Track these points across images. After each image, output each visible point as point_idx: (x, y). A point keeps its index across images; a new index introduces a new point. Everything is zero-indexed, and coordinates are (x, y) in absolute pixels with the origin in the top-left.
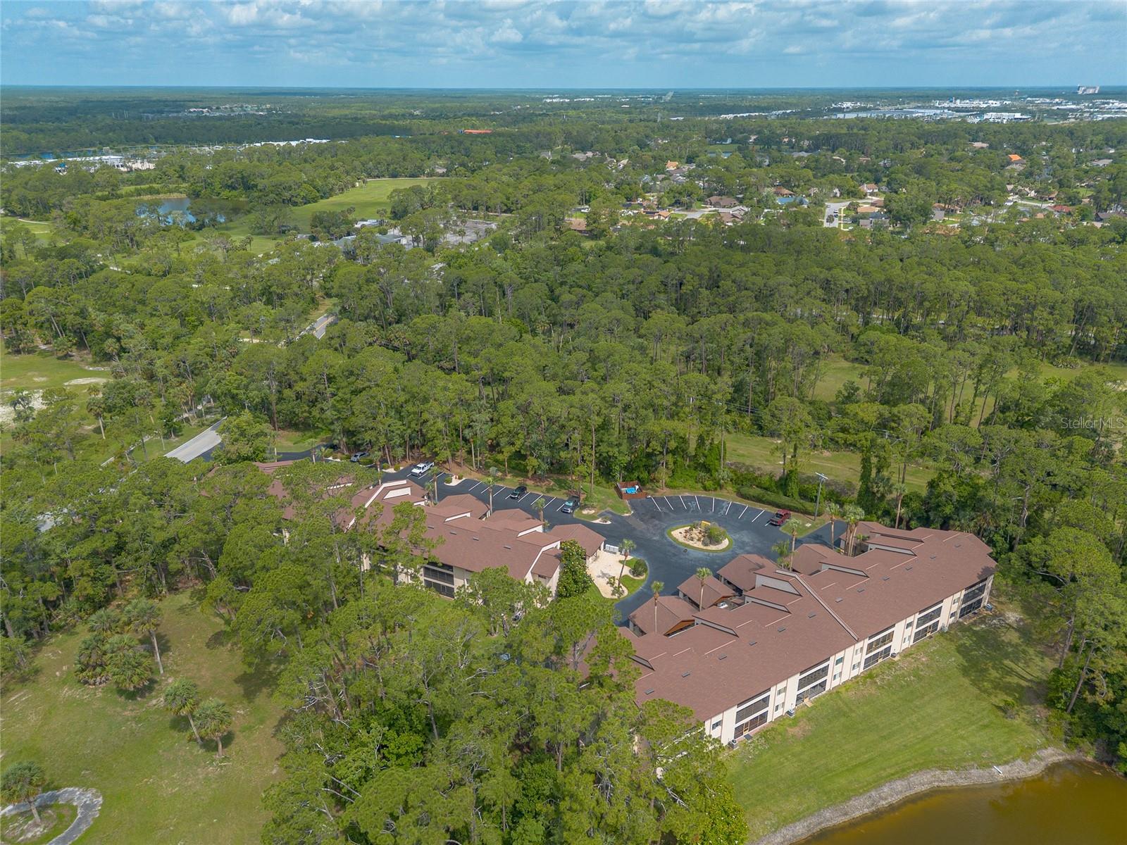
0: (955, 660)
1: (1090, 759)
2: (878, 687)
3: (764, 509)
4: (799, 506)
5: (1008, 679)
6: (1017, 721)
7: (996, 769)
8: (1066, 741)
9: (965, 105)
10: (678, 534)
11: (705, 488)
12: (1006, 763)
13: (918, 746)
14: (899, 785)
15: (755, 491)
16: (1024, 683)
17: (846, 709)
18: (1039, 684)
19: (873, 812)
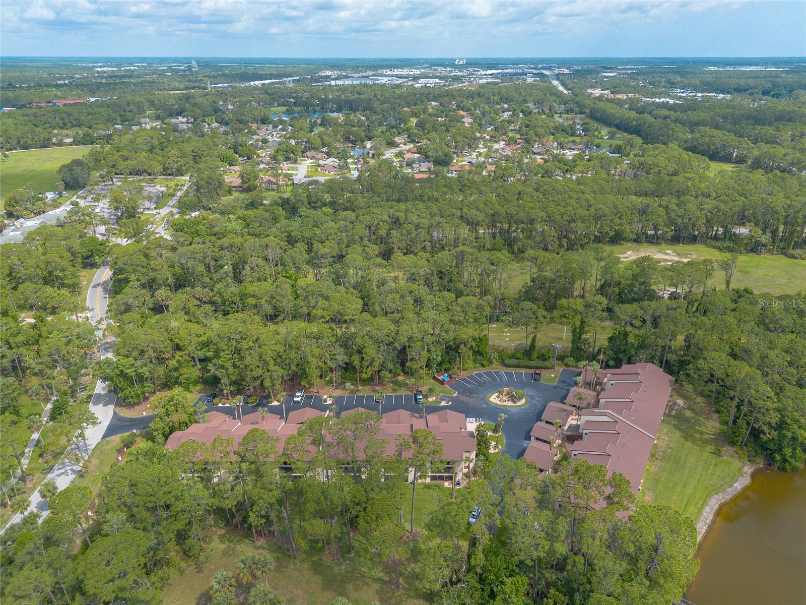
0: (678, 434)
1: (761, 466)
2: (662, 460)
3: (523, 371)
4: (542, 365)
5: (704, 437)
6: (725, 457)
7: (736, 485)
8: (749, 461)
9: (401, 73)
10: (494, 399)
11: (483, 366)
12: (737, 481)
13: (700, 486)
14: (708, 509)
15: (513, 362)
16: (713, 437)
17: (658, 478)
18: (719, 435)
19: (708, 527)
